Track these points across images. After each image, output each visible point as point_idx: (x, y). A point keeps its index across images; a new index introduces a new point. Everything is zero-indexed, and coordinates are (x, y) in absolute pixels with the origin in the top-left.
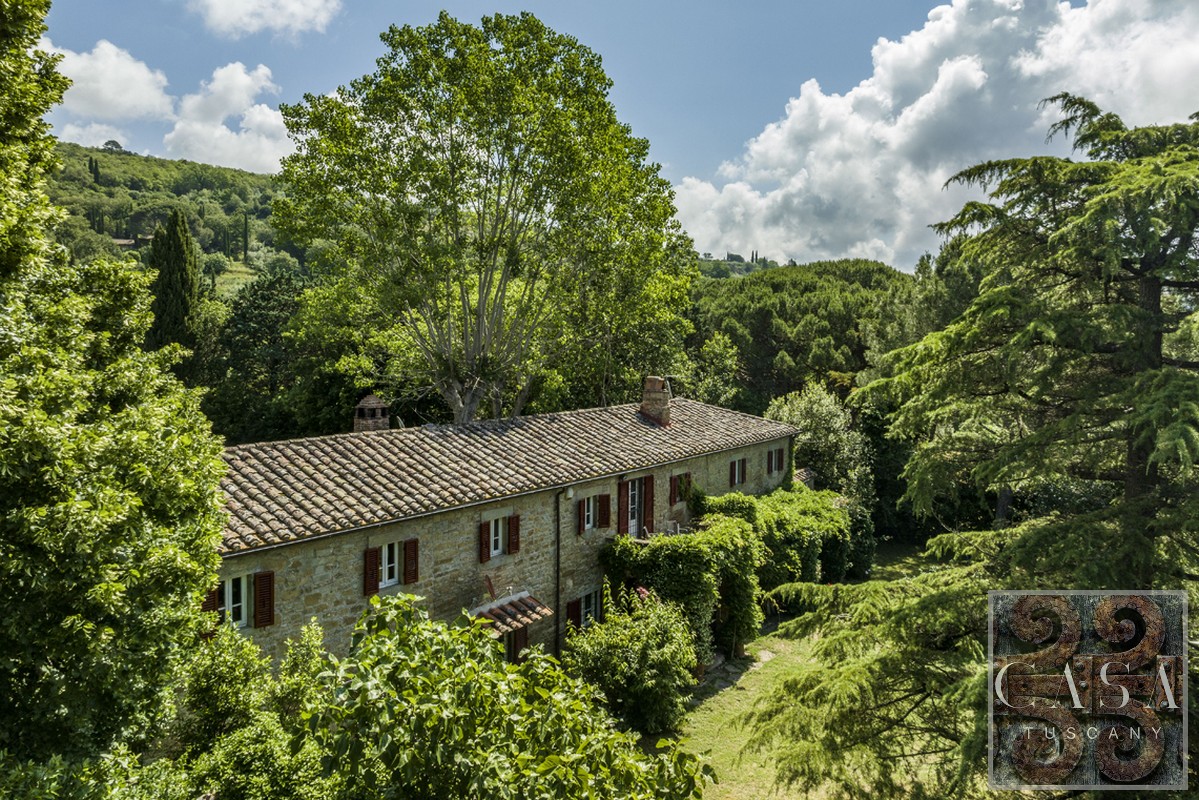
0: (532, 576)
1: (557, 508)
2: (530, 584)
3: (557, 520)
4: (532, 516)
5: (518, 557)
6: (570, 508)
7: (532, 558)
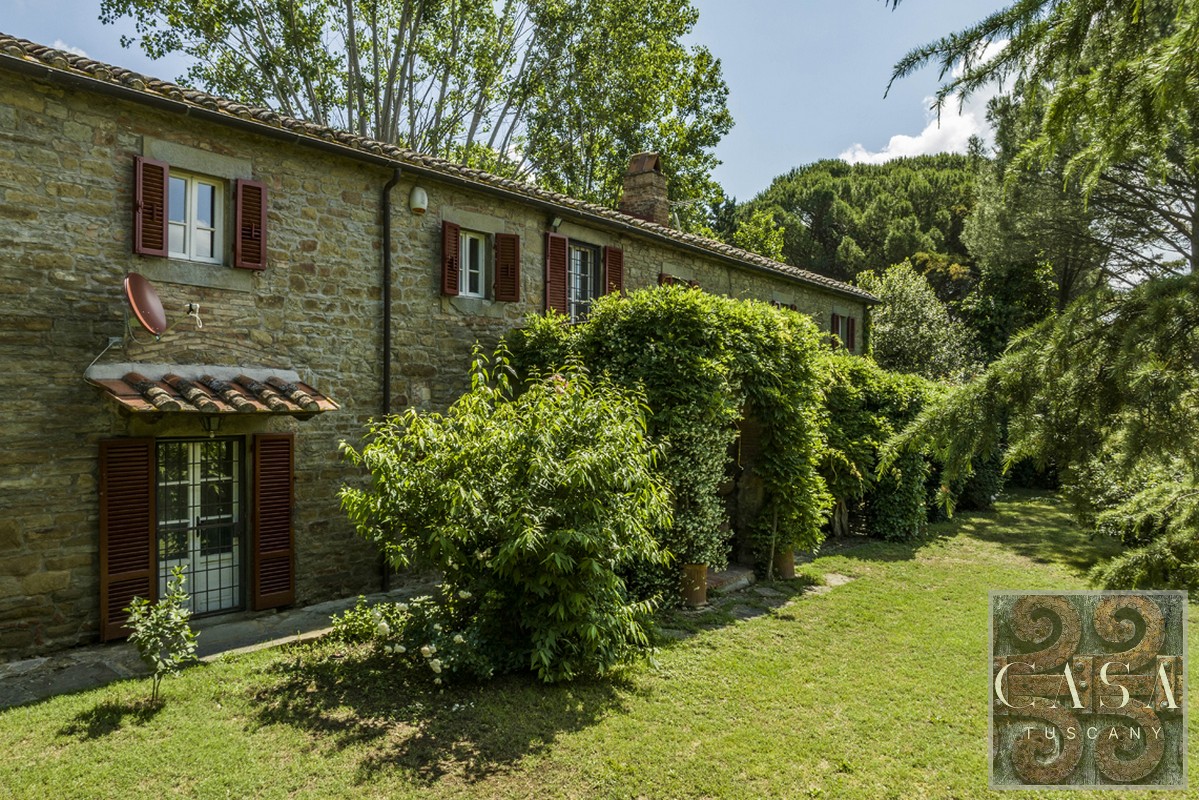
0: (311, 343)
1: (384, 220)
2: (305, 361)
3: (384, 245)
4: (311, 210)
5: (266, 287)
6: (423, 234)
7: (311, 304)
